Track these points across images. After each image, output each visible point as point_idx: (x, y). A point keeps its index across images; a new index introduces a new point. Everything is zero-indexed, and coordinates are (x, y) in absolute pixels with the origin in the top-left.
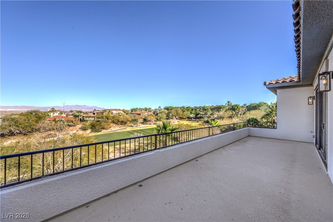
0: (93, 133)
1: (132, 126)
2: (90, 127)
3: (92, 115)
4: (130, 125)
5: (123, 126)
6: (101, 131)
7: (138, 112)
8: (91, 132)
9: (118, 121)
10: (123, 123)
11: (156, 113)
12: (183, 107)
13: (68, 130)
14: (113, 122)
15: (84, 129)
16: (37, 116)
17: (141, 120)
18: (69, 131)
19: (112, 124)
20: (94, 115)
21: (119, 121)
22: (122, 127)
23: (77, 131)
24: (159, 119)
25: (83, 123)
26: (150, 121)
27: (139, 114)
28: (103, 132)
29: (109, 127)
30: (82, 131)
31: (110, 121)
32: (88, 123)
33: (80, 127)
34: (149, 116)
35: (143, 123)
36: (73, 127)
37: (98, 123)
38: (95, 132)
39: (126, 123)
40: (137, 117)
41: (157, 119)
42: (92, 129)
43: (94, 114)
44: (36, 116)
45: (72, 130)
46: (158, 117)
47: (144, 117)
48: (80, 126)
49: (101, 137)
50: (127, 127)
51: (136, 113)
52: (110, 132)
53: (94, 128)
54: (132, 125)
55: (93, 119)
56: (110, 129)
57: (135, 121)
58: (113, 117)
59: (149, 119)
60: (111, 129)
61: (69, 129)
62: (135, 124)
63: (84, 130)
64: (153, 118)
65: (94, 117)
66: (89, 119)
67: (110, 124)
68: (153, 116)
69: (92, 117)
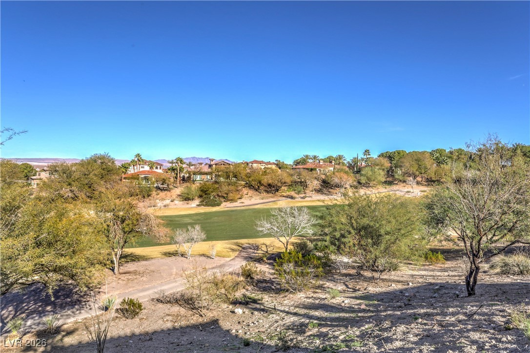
0: (202, 207)
1: (292, 198)
2: (198, 195)
3: (206, 169)
4: (288, 193)
5: (271, 195)
6: (219, 205)
7: (309, 166)
8: (198, 205)
9: (260, 182)
10: (272, 189)
11: (355, 168)
12: (440, 152)
13: (157, 199)
14: (250, 186)
15: (186, 198)
16: (105, 167)
17: (316, 184)
18: (158, 201)
19: (245, 191)
20: (210, 170)
21: (262, 185)
22: (267, 198)
23: (172, 201)
24: (363, 181)
25: (185, 185)
26: (338, 186)
27: (312, 170)
28: (225, 206)
29: (239, 196)
30: (182, 203)
31: (243, 183)
32: (195, 187)
33: (179, 193)
34: (336, 174)
35: (319, 191)
36: (166, 192)
37: (217, 186)
38: (207, 205)
39: (277, 190)
40: (306, 175)
41: (359, 183)
42: (202, 199)
43: (210, 166)
44: (103, 168)
45: (163, 199)
46: (362, 178)
47: (323, 177)
48: (178, 191)
49: (216, 218)
50: (280, 198)
51: (305, 167)
52: (239, 208)
53: (206, 196)
54: (293, 193)
55: (209, 177)
56: (239, 201)
57: (300, 185)
58: (248, 176)
59: (336, 180)
60: (242, 200)
61: (159, 196)
62: (299, 193)
63: (186, 200)
64: (349, 180)
65: (210, 173)
66: (198, 177)
67: (241, 190)
68: (346, 172)
69: (206, 174)
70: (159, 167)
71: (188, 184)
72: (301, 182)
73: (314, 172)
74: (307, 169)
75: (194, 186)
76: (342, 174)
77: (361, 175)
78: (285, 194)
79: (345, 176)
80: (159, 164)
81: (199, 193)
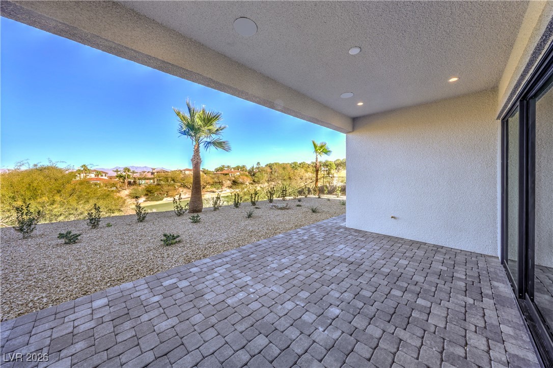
0: (148, 202)
1: (213, 192)
3: (149, 176)
4: (211, 189)
6: (161, 199)
7: (224, 172)
8: (146, 201)
11: (252, 173)
12: (295, 163)
14: (184, 186)
15: (135, 197)
17: (229, 183)
19: (181, 189)
20: (152, 176)
24: (256, 180)
25: (132, 187)
26: (242, 183)
27: (226, 174)
28: (166, 200)
29: (177, 193)
30: (132, 200)
31: (179, 184)
33: (128, 194)
34: (241, 176)
35: (230, 187)
37: (159, 187)
38: (152, 200)
39: (204, 188)
40: (222, 178)
41: (254, 181)
42: (148, 197)
43: (153, 173)
46: (256, 178)
47: (233, 179)
48: (127, 192)
50: (206, 193)
53: (151, 194)
54: (214, 189)
55: (152, 181)
58: (183, 179)
59: (241, 180)
62: (218, 189)
64: (248, 181)
65: (153, 179)
66: (143, 182)
67: (178, 189)
68: (247, 176)
69: (150, 179)
70: (104, 175)
71: (135, 187)
72: (219, 182)
73: (227, 176)
74: (224, 174)
75: (140, 188)
76: (244, 177)
77: (256, 177)
78: (209, 190)
79: (246, 178)
80: (104, 172)
81: (145, 192)
